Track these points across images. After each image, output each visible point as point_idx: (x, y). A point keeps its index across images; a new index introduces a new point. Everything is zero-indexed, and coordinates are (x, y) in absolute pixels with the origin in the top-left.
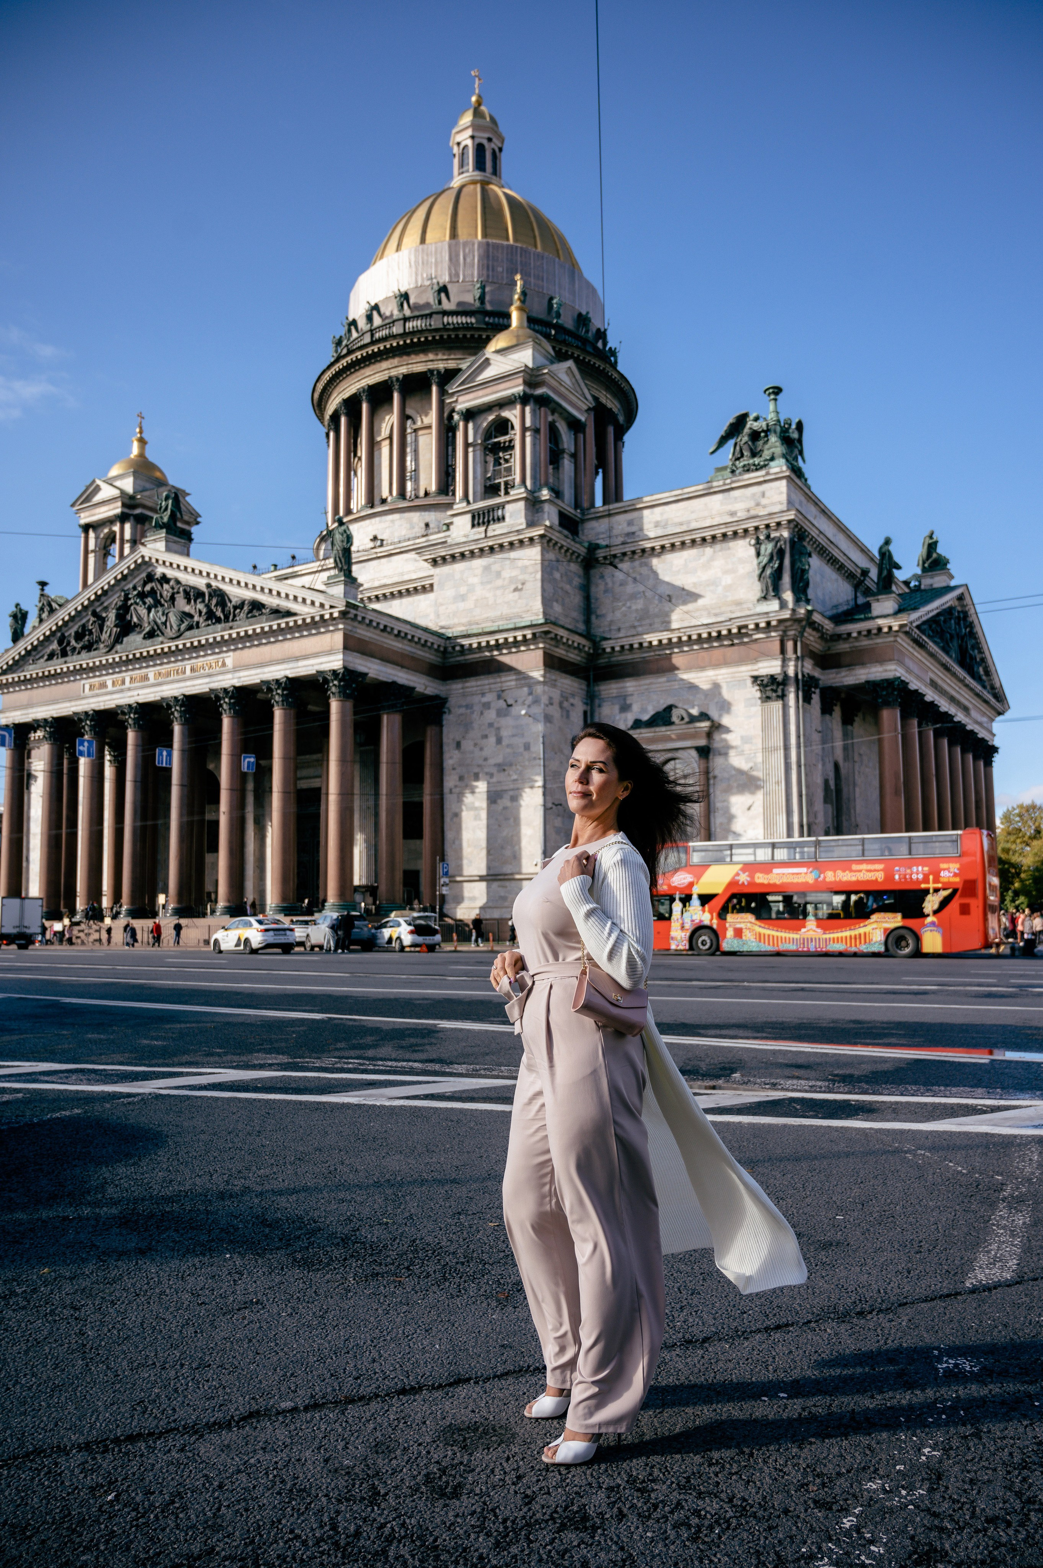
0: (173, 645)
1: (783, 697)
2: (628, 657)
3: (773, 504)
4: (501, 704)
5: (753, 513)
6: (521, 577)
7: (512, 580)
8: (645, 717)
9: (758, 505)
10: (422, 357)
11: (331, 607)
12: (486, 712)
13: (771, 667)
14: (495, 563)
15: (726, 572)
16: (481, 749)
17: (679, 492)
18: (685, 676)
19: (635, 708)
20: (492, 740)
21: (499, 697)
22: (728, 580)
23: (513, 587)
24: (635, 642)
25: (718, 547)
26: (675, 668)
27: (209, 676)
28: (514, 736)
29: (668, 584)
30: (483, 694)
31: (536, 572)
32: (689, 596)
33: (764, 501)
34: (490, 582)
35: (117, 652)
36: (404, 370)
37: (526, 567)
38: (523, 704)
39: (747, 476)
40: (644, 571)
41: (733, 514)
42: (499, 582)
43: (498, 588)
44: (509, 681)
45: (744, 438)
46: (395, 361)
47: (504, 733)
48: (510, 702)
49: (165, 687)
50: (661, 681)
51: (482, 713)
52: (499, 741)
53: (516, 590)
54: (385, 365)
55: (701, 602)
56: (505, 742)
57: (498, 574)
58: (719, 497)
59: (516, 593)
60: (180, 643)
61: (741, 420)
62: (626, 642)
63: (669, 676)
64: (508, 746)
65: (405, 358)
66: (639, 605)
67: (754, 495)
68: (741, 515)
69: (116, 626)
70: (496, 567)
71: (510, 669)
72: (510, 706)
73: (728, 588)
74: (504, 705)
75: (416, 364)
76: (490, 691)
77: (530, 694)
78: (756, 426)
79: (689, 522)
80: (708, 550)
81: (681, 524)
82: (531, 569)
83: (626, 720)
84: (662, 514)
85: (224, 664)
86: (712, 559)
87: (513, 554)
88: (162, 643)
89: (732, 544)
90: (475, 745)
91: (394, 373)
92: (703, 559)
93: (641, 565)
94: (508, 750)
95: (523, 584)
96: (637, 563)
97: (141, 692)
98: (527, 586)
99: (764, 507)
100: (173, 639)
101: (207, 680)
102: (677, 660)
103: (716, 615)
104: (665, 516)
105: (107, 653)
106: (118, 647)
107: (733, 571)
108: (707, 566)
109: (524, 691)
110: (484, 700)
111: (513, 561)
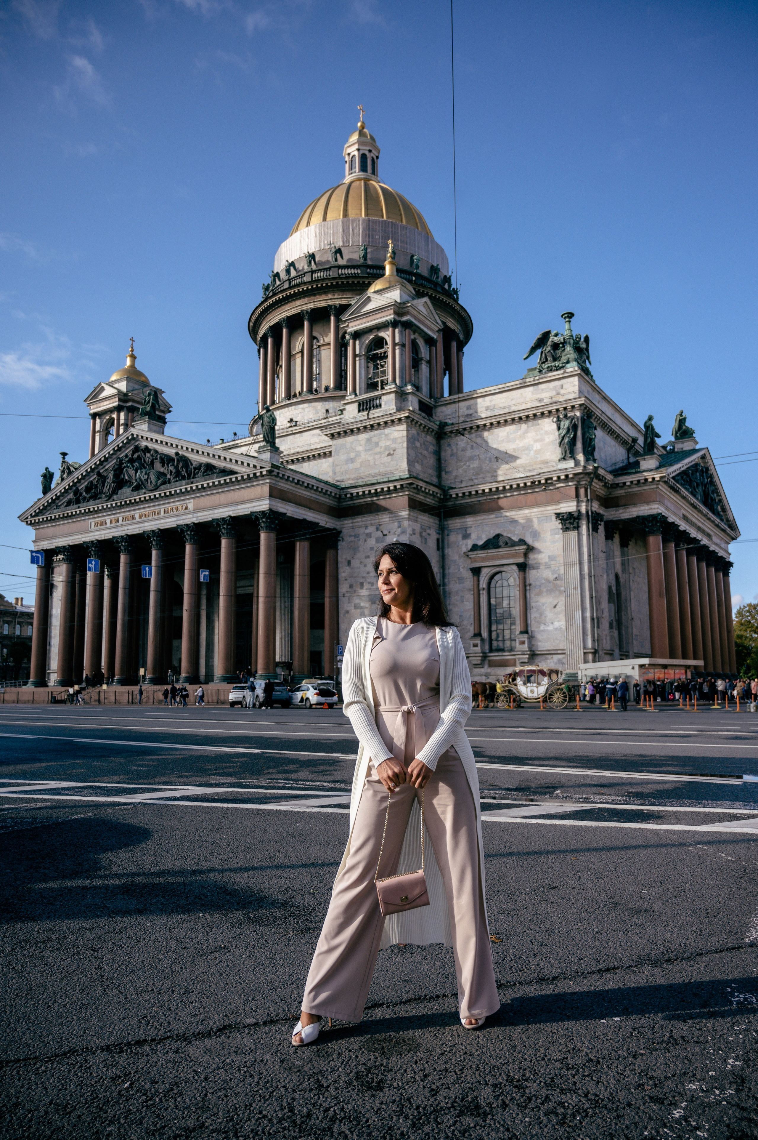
0: (152, 494)
1: (578, 528)
2: (468, 501)
3: (569, 393)
4: (379, 534)
5: (555, 399)
6: (393, 446)
7: (386, 448)
8: (480, 543)
9: (558, 394)
10: (324, 297)
11: (261, 468)
12: (368, 540)
13: (569, 507)
14: (375, 436)
15: (536, 441)
16: (365, 566)
17: (501, 386)
18: (508, 514)
19: (473, 536)
21: (378, 529)
22: (538, 446)
23: (387, 453)
24: (473, 490)
25: (530, 423)
26: (501, 508)
27: (177, 516)
29: (496, 449)
30: (366, 527)
31: (403, 442)
32: (509, 458)
33: (562, 392)
34: (371, 450)
35: (114, 500)
36: (311, 306)
37: (396, 439)
38: (395, 534)
39: (550, 374)
40: (479, 440)
41: (541, 400)
42: (378, 450)
43: (376, 454)
44: (384, 518)
45: (548, 348)
46: (306, 300)
48: (385, 532)
49: (146, 524)
50: (491, 517)
51: (365, 541)
53: (389, 455)
54: (298, 303)
55: (518, 462)
57: (377, 444)
58: (531, 389)
59: (389, 457)
60: (157, 493)
61: (546, 335)
62: (466, 490)
63: (495, 514)
66: (475, 464)
67: (555, 387)
68: (547, 401)
69: (113, 482)
70: (375, 439)
71: (385, 509)
72: (386, 535)
73: (538, 452)
74: (381, 535)
75: (320, 302)
76: (371, 525)
77: (399, 527)
78: (556, 339)
79: (510, 407)
80: (524, 426)
81: (504, 408)
82: (399, 441)
83: (466, 545)
84: (491, 401)
85: (187, 508)
86: (526, 432)
87: (387, 431)
88: (145, 493)
89: (540, 421)
90: (361, 562)
92: (520, 432)
93: (477, 437)
95: (394, 451)
96: (473, 435)
97: (129, 527)
98: (397, 452)
99: (563, 395)
100: (152, 490)
101: (175, 519)
102: (502, 502)
103: (529, 471)
104: (493, 403)
105: (107, 501)
106: (115, 497)
107: (541, 440)
108: (523, 437)
109: (396, 524)
110: (367, 531)
111: (387, 435)
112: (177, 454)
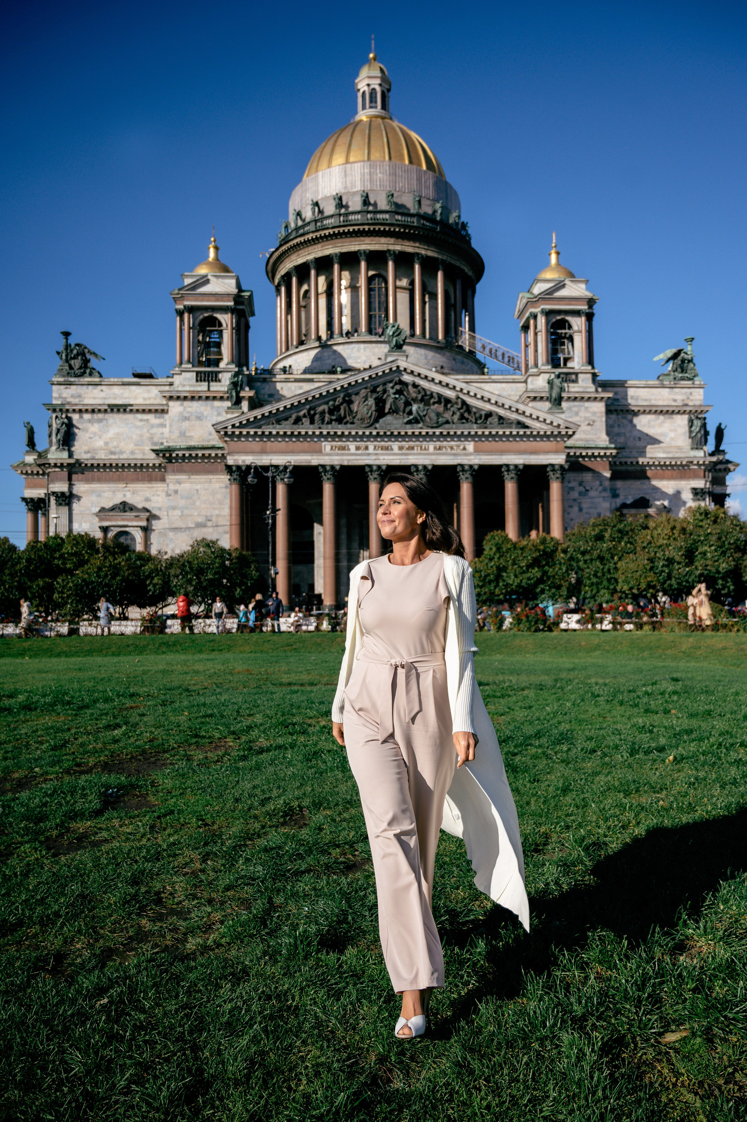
0: (431, 431)
1: (704, 500)
2: (623, 468)
3: (696, 400)
4: (582, 489)
5: (686, 402)
6: (593, 418)
7: (585, 418)
8: (629, 502)
9: (688, 398)
10: (411, 243)
11: (567, 428)
12: (571, 493)
13: (700, 484)
14: (574, 406)
15: (671, 430)
17: (644, 382)
18: (655, 483)
20: (576, 509)
21: (580, 484)
23: (587, 423)
24: (629, 461)
25: (667, 416)
26: (648, 478)
27: (455, 455)
28: (590, 508)
29: (639, 431)
31: (602, 417)
32: (654, 441)
33: (691, 398)
35: (376, 428)
36: (398, 248)
37: (595, 413)
38: (596, 490)
39: (682, 382)
40: (625, 421)
41: (675, 401)
42: (577, 418)
44: (588, 477)
45: (678, 361)
46: (392, 240)
47: (584, 506)
48: (588, 488)
49: (410, 457)
50: (639, 483)
51: (568, 493)
52: (581, 510)
53: (589, 424)
54: (383, 240)
55: (661, 445)
56: (584, 511)
57: (576, 414)
58: (667, 390)
59: (589, 427)
60: (438, 432)
61: (679, 352)
62: (623, 460)
63: (643, 481)
64: (587, 513)
65: (400, 240)
66: (621, 440)
67: (686, 393)
68: (679, 403)
69: (376, 411)
70: (575, 409)
71: (588, 469)
72: (588, 491)
73: (672, 439)
74: (584, 490)
75: (408, 247)
76: (575, 480)
77: (601, 485)
78: (686, 356)
79: (650, 400)
80: (661, 417)
81: (646, 400)
82: (599, 415)
84: (635, 392)
85: (464, 449)
86: (663, 422)
87: (587, 404)
88: (421, 428)
89: (675, 416)
91: (391, 247)
92: (659, 421)
93: (623, 418)
94: (587, 516)
95: (594, 422)
96: (620, 417)
97: (386, 457)
98: (596, 424)
99: (692, 400)
100: (432, 427)
101: (452, 457)
102: (649, 473)
103: (668, 453)
104: (637, 394)
105: (367, 427)
106: (377, 425)
107: (675, 430)
108: (661, 425)
109: (598, 483)
110: (570, 485)
111: (587, 408)
112: (458, 397)
